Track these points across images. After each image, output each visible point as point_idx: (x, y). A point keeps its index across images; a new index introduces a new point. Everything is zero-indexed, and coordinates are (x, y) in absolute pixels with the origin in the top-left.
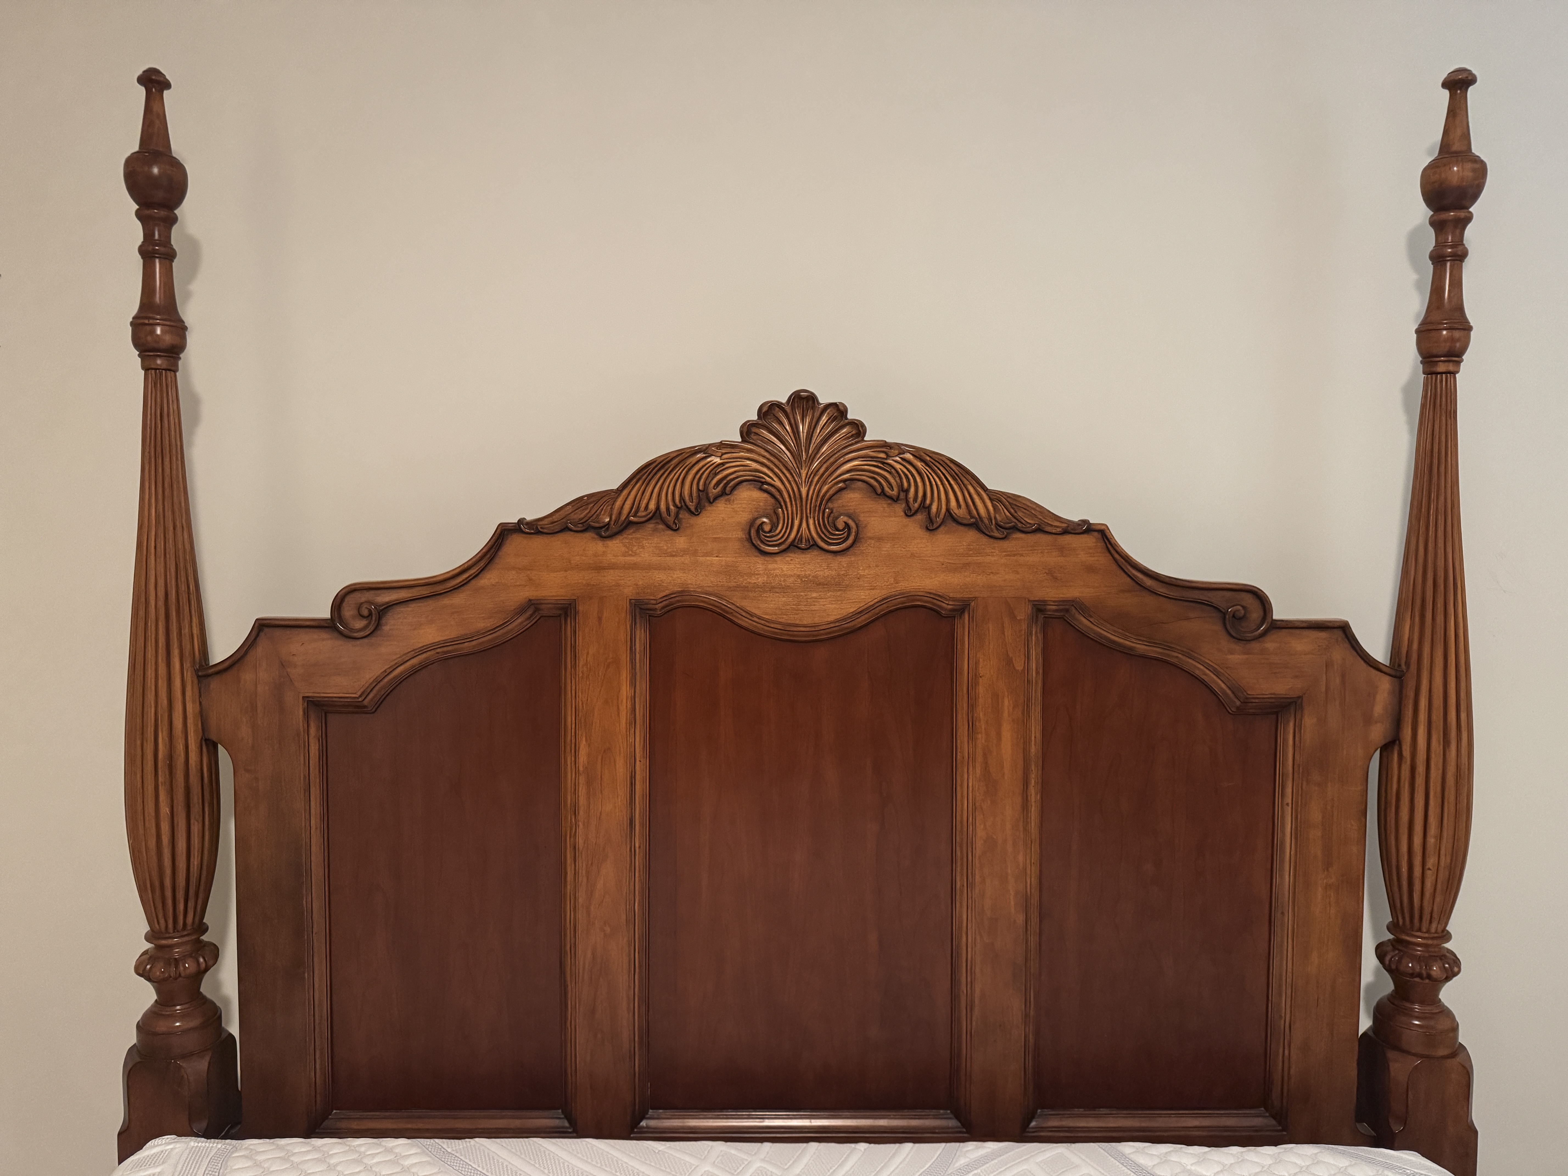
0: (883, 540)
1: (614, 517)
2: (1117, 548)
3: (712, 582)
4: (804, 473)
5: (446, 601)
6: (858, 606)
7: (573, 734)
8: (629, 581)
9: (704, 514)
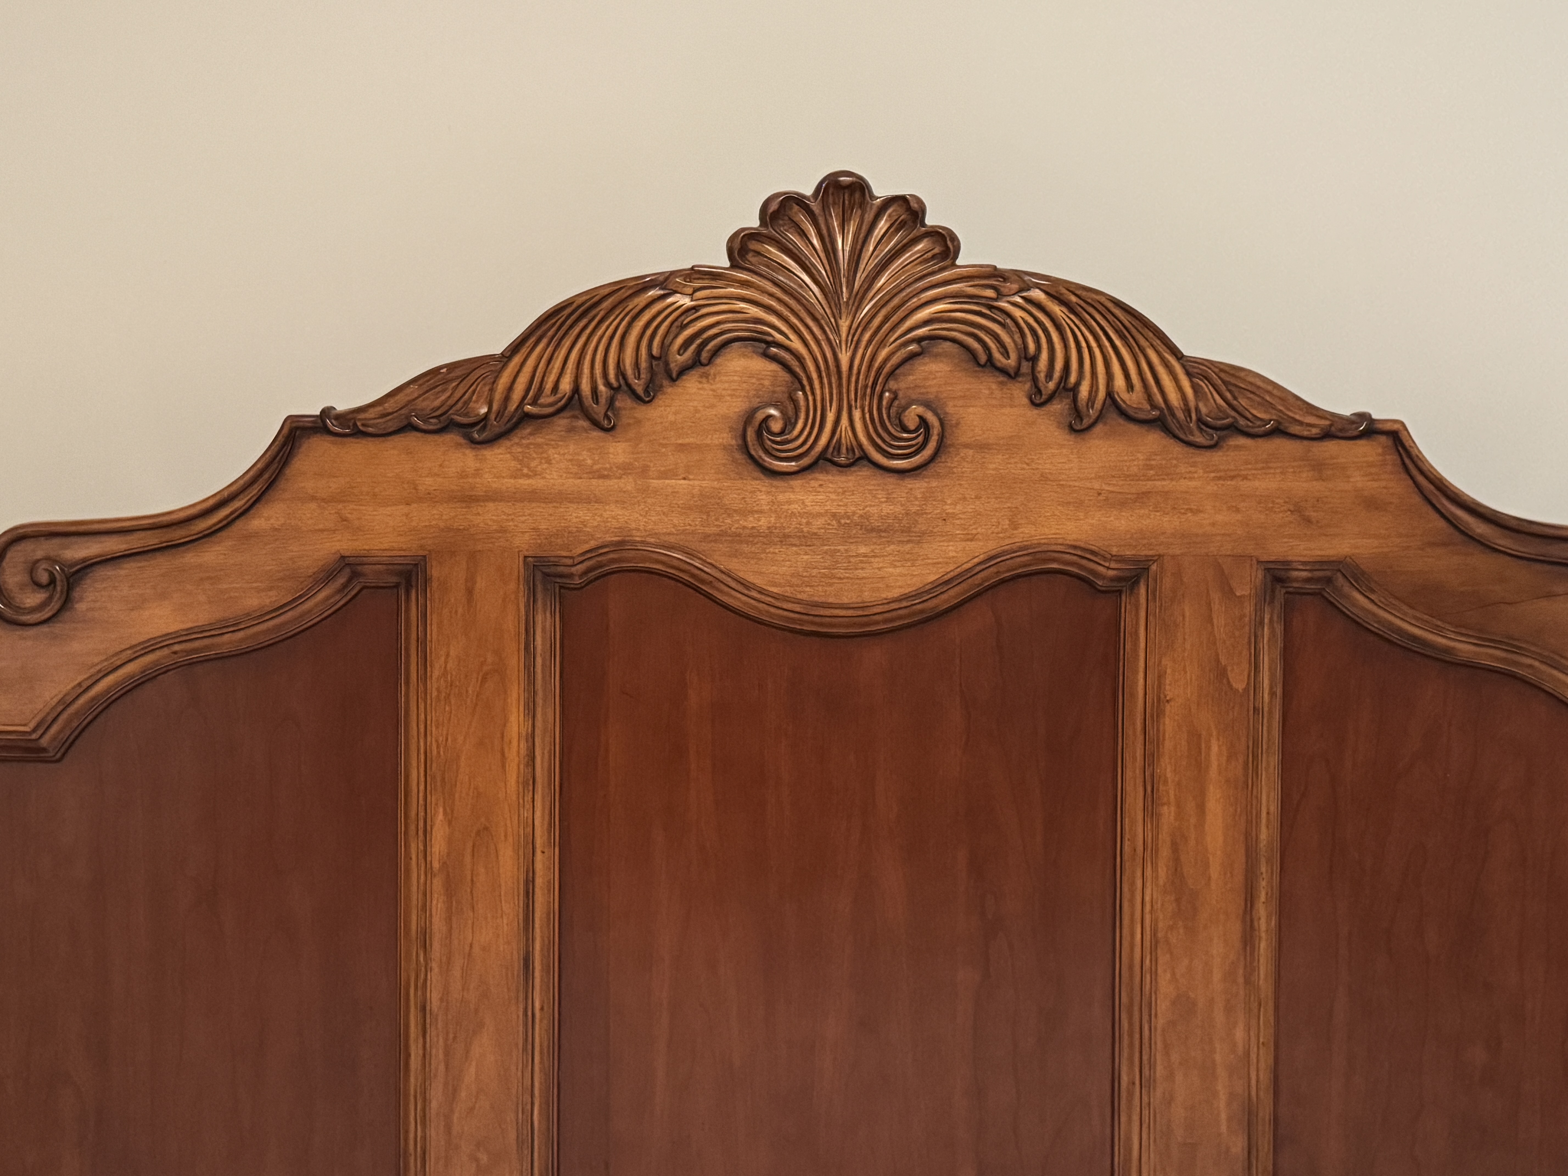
0: (990, 449)
1: (495, 407)
2: (1420, 463)
3: (675, 526)
4: (844, 324)
5: (189, 558)
6: (942, 571)
7: (421, 802)
8: (523, 522)
9: (660, 401)
